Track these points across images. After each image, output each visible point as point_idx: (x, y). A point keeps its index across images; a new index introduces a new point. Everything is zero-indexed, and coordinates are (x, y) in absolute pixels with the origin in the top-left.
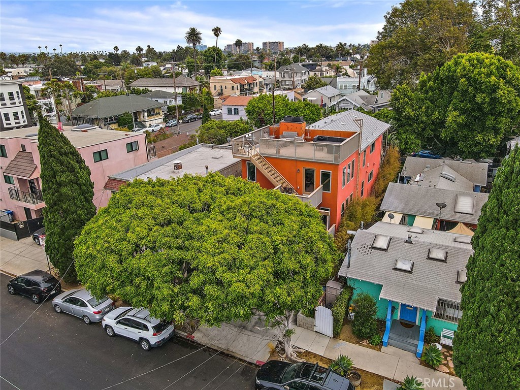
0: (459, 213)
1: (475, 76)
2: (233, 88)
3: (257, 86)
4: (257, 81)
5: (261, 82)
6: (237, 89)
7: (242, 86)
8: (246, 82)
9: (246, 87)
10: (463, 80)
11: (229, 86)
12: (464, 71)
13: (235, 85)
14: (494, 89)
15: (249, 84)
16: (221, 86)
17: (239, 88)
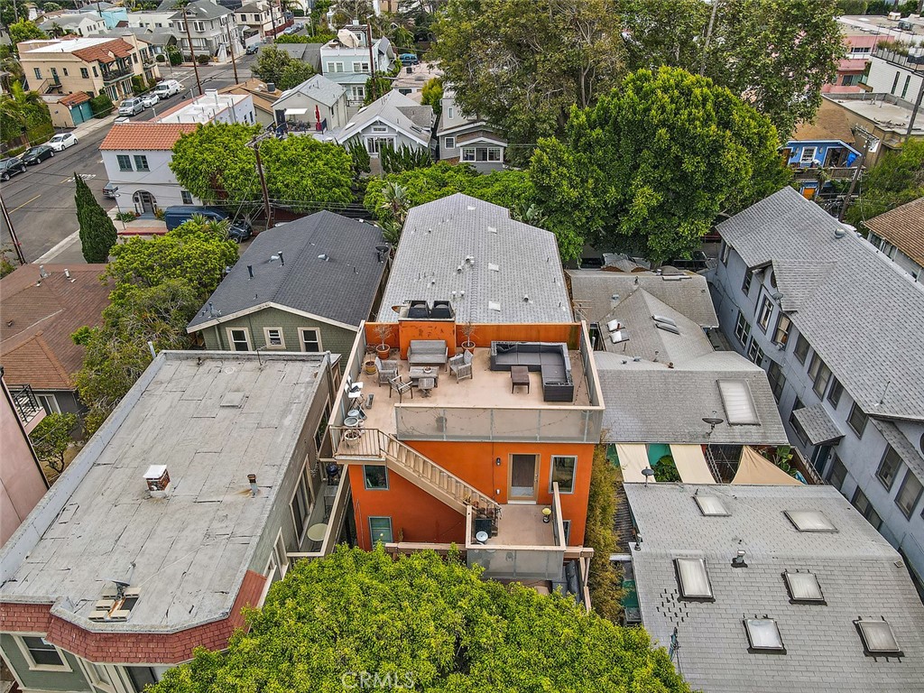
0: (737, 424)
1: (683, 124)
2: (84, 72)
3: (136, 61)
4: (135, 51)
5: (143, 51)
6: (96, 76)
7: (104, 66)
8: (111, 55)
9: (114, 67)
10: (662, 131)
11: (75, 71)
12: (662, 114)
13: (90, 67)
14: (716, 148)
15: (120, 60)
16: (54, 70)
17: (99, 72)
